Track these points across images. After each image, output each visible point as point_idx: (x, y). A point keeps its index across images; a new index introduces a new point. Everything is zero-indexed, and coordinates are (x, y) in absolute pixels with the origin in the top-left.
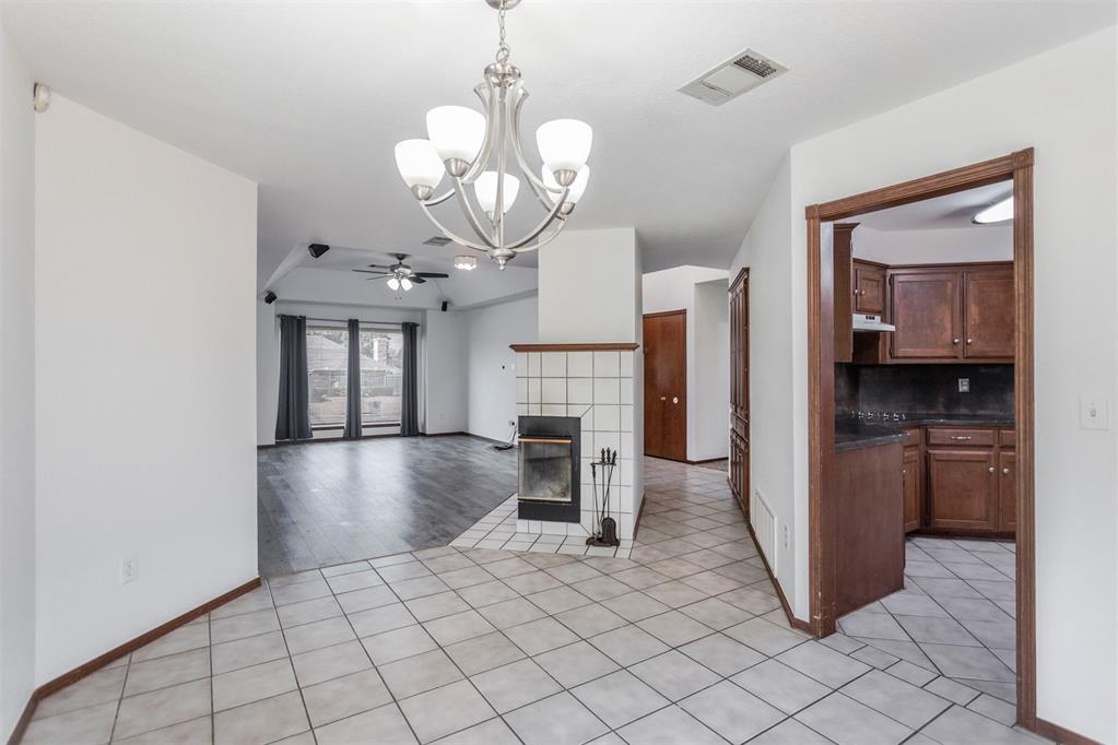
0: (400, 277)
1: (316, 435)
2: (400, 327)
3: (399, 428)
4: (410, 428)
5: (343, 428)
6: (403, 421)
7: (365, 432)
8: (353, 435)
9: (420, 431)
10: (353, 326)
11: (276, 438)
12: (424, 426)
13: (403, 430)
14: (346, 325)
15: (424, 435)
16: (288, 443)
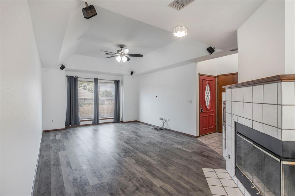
0: (122, 55)
1: (82, 123)
2: (113, 82)
3: (113, 119)
4: (117, 120)
5: (92, 120)
6: (115, 117)
7: (101, 121)
8: (96, 123)
9: (121, 120)
10: (96, 81)
11: (66, 125)
12: (122, 119)
13: (115, 120)
14: (93, 80)
15: (122, 122)
16: (70, 127)
